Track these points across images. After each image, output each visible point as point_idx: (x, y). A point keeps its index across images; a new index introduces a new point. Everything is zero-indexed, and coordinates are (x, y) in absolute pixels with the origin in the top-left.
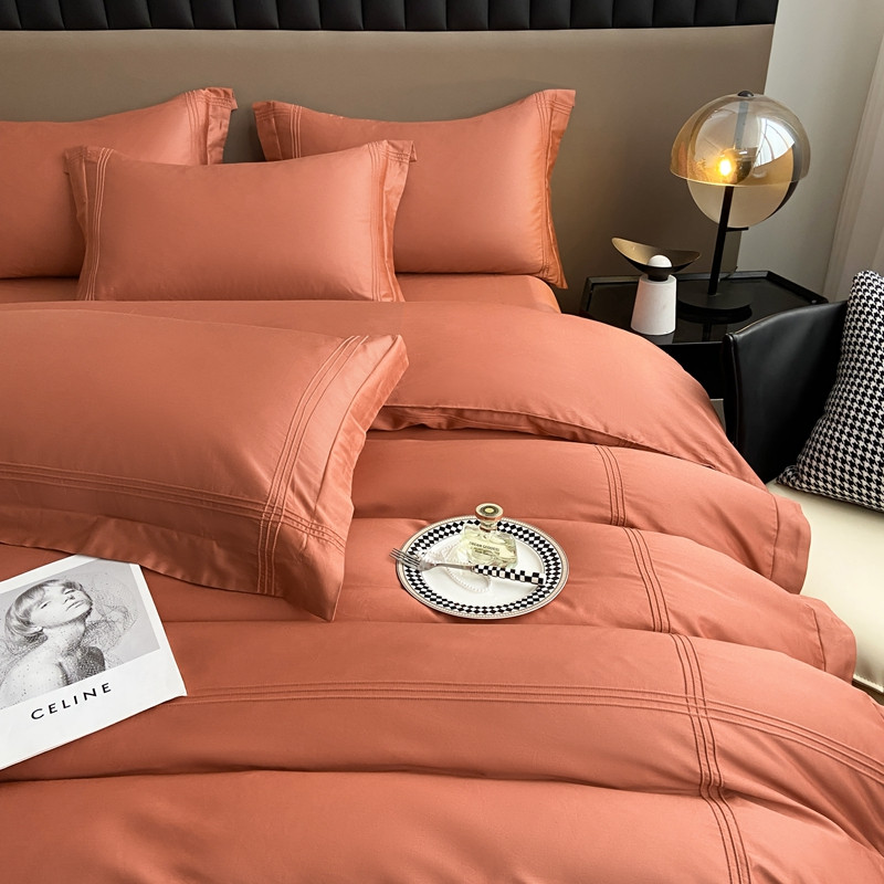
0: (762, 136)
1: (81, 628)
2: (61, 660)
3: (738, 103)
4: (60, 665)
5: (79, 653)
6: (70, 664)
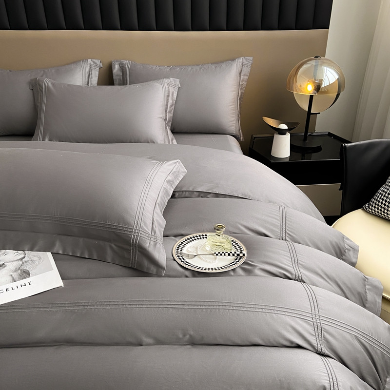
0: (325, 74)
1: (21, 263)
2: (12, 274)
3: (315, 61)
4: (11, 275)
5: (19, 271)
6: (15, 275)
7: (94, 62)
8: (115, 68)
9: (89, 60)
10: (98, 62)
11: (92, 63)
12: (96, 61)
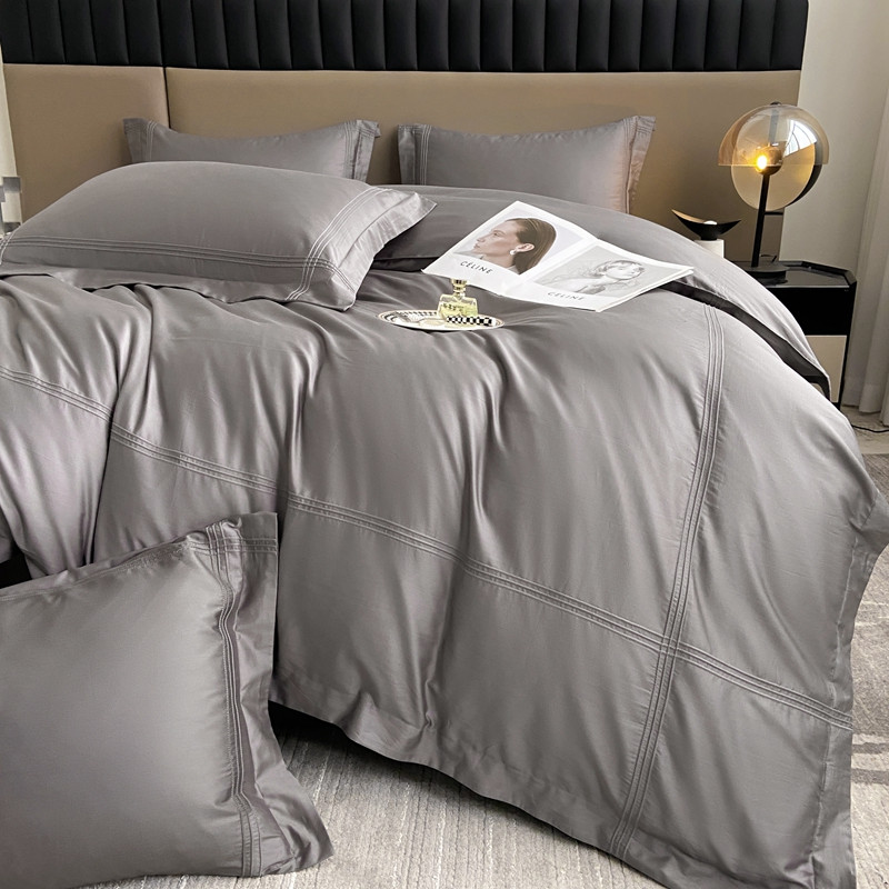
3: (771, 109)
7: (366, 125)
8: (402, 137)
9: (359, 122)
10: (373, 126)
11: (363, 126)
12: (370, 123)
